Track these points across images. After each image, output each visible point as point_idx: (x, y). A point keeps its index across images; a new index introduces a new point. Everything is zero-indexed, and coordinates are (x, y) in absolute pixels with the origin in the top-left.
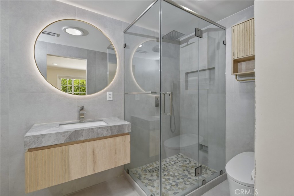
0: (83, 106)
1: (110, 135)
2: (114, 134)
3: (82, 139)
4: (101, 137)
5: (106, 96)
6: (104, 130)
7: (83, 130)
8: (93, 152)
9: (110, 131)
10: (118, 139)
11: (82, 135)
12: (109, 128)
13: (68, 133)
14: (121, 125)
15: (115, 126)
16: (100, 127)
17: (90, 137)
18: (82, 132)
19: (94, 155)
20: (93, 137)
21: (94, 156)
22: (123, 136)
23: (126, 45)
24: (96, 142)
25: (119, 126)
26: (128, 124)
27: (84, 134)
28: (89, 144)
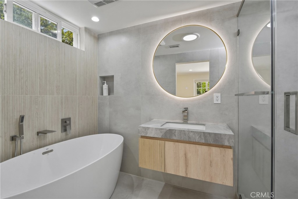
0: (187, 108)
1: (203, 142)
2: (209, 143)
3: (175, 138)
4: (194, 142)
5: (213, 98)
6: (197, 135)
7: (176, 130)
8: (185, 154)
9: (203, 137)
10: (214, 149)
11: (175, 135)
12: (203, 134)
13: (164, 130)
14: (218, 134)
15: (209, 134)
16: (191, 131)
17: (182, 139)
18: (175, 132)
19: (186, 157)
20: (185, 140)
21: (186, 159)
22: (222, 149)
23: (240, 31)
24: (188, 145)
25: (215, 134)
26: (230, 135)
27: (176, 134)
28: (181, 145)
